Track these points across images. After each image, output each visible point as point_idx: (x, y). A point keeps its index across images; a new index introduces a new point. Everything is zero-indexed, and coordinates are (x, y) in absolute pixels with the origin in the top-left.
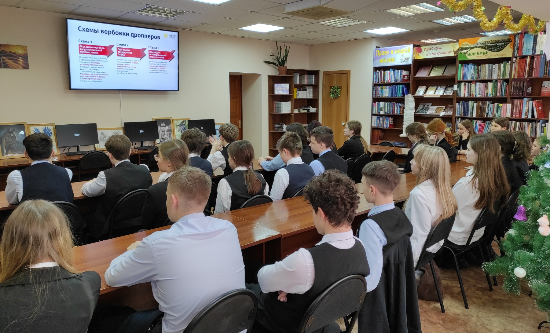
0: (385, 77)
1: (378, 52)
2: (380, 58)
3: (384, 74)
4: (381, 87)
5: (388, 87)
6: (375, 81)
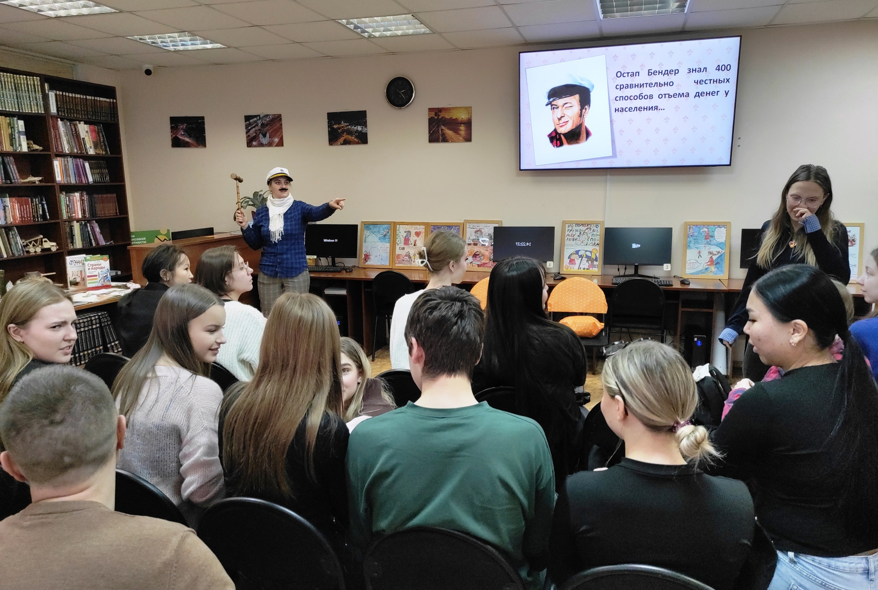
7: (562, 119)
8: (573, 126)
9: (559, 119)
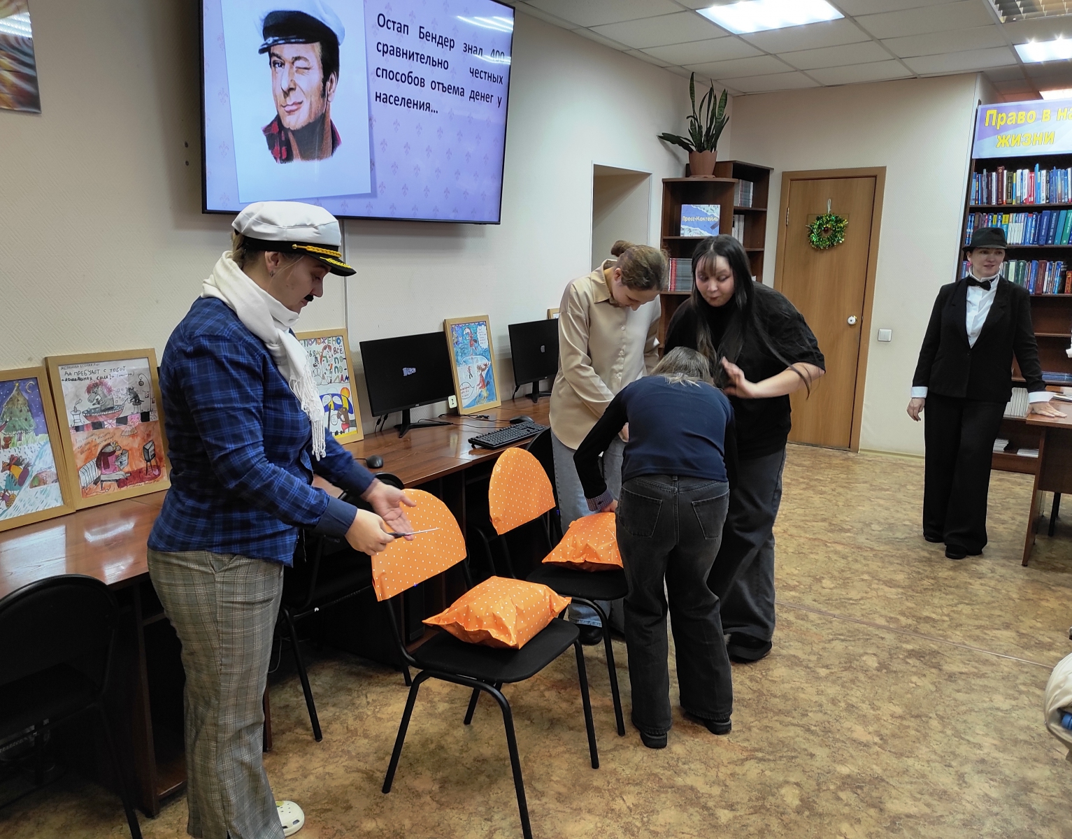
0: (1012, 187)
1: (991, 116)
2: (996, 132)
3: (1010, 179)
4: (995, 216)
5: (1022, 216)
6: (975, 200)
7: (292, 93)
8: (310, 116)
9: (286, 94)
